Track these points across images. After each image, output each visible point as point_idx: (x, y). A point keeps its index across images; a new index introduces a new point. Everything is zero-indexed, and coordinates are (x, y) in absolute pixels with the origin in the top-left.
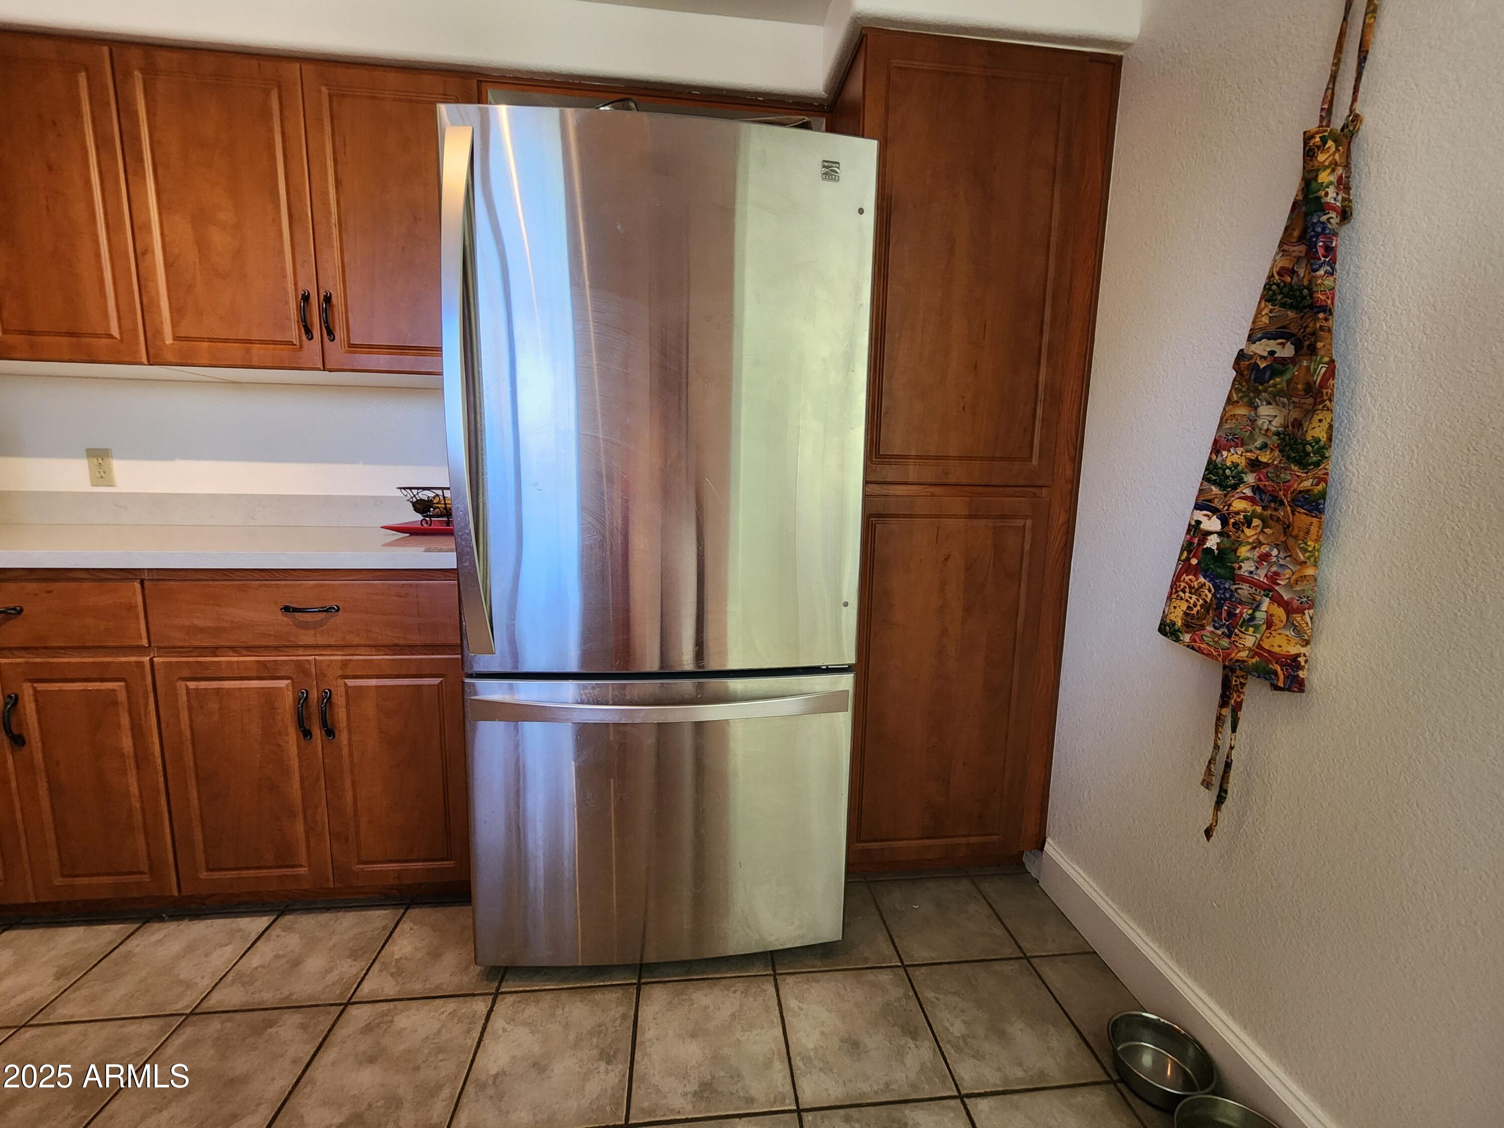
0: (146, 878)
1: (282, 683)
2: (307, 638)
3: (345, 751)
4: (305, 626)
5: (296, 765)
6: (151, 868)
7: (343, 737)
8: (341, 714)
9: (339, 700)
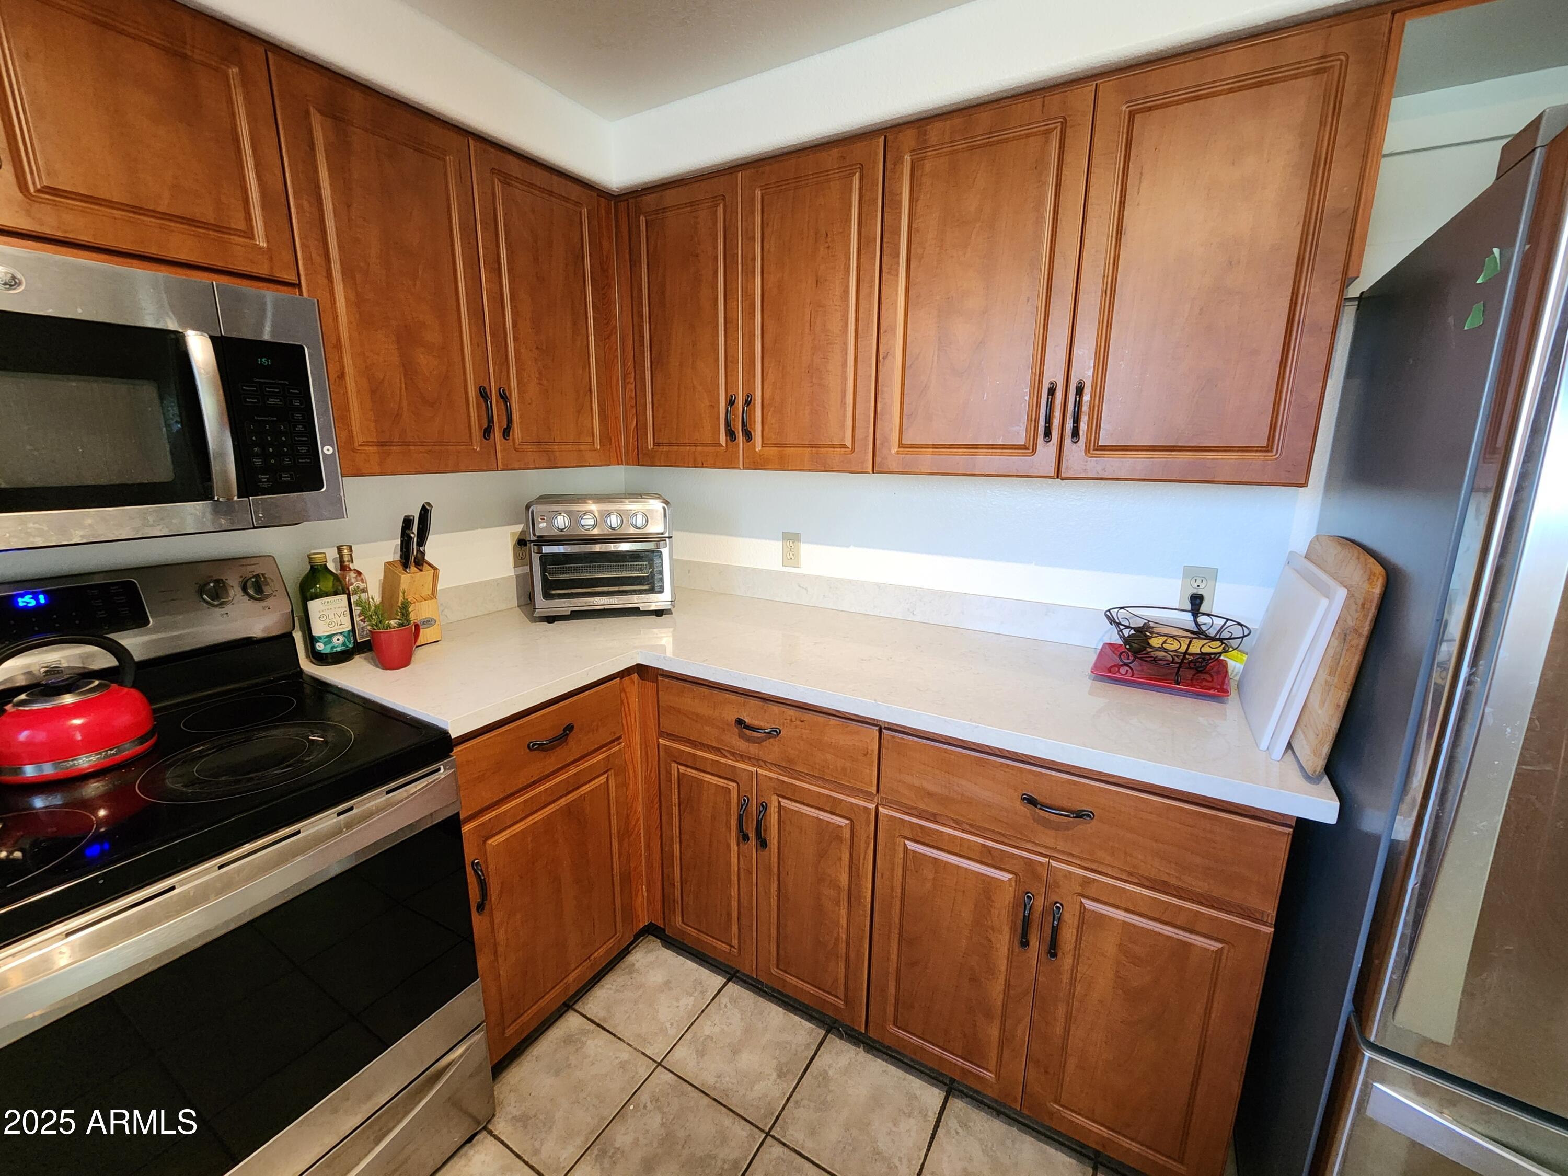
0: (841, 1003)
1: (1005, 876)
2: (1048, 838)
3: (1065, 978)
4: (1046, 823)
5: (1003, 968)
6: (846, 996)
7: (1066, 961)
8: (1068, 935)
9: (1070, 918)
